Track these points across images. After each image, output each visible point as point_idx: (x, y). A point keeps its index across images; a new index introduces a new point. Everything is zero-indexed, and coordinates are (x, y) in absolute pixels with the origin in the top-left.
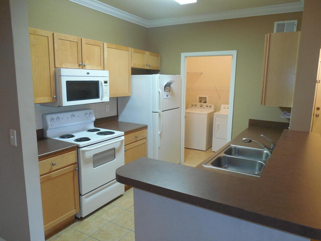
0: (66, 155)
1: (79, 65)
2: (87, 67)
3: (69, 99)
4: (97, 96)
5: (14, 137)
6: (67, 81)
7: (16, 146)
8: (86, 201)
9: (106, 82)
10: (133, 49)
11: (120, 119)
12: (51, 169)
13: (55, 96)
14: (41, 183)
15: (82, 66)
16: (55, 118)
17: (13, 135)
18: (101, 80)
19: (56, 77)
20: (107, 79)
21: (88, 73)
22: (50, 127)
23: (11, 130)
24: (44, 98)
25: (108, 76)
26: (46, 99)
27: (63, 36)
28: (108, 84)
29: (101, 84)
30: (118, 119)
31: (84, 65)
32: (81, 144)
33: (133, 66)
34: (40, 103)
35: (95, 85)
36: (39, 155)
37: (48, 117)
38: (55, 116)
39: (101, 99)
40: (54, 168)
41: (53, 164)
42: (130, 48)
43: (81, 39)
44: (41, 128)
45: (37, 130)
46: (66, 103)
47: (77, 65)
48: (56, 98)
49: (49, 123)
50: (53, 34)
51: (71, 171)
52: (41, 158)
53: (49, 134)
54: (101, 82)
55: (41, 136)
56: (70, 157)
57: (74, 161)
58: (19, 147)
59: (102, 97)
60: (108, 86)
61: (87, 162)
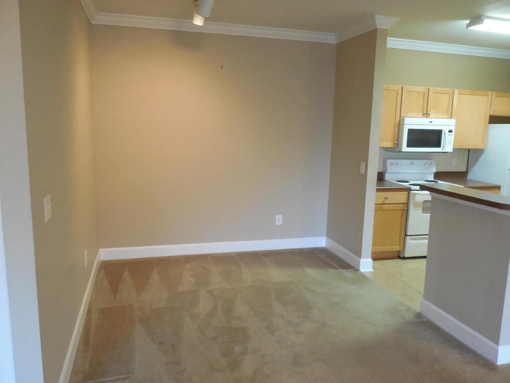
0: (398, 193)
1: (424, 114)
2: (431, 116)
3: (408, 146)
4: (438, 145)
5: (363, 167)
6: (409, 129)
7: (363, 173)
8: (410, 242)
9: (450, 131)
10: (494, 94)
11: (469, 177)
12: (384, 201)
13: (396, 142)
14: (375, 210)
15: (426, 115)
16: (394, 163)
17: (363, 166)
18: (445, 129)
19: (400, 125)
20: (453, 128)
21: (431, 122)
22: (389, 171)
23: (362, 163)
24: (387, 143)
25: (454, 124)
26: (389, 144)
27: (411, 88)
28: (453, 133)
29: (445, 133)
30: (466, 177)
31: (429, 114)
32: (413, 187)
33: (492, 113)
34: (383, 147)
35: (438, 133)
36: (377, 186)
37: (389, 162)
38: (394, 161)
39: (443, 149)
40: (386, 202)
41: (386, 198)
42: (490, 93)
43: (429, 89)
44: (381, 171)
45: (378, 172)
46: (405, 148)
47: (421, 114)
48: (398, 144)
49: (389, 167)
50: (403, 87)
51: (400, 210)
52: (378, 190)
53: (388, 177)
54: (445, 131)
55: (381, 177)
56: (401, 197)
57: (405, 201)
58: (365, 175)
59: (444, 147)
60: (453, 136)
61: (417, 205)
